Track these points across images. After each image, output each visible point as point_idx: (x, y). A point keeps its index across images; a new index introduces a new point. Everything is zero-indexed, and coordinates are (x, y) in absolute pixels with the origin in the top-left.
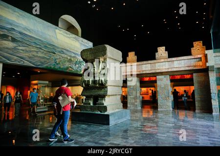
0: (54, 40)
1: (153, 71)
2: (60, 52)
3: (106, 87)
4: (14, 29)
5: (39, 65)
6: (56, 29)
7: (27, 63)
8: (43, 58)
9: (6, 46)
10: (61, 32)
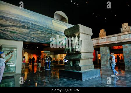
0: (51, 26)
1: (119, 42)
2: (55, 33)
3: (80, 53)
4: (28, 22)
5: (43, 42)
6: (52, 19)
7: (36, 41)
8: (45, 37)
9: (25, 32)
10: (55, 21)
